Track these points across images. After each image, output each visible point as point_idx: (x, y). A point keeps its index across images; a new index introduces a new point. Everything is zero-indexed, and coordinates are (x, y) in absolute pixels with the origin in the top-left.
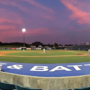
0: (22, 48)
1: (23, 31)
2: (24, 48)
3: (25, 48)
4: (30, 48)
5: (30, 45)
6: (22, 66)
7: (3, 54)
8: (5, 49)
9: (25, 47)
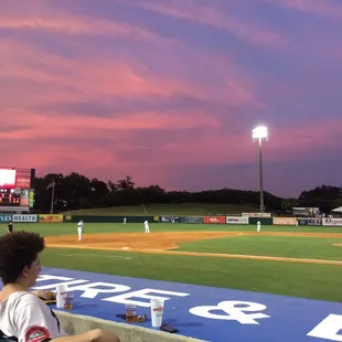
0: (253, 215)
1: (254, 136)
2: (259, 215)
3: (269, 215)
4: (290, 215)
5: (293, 202)
6: (263, 307)
7: (166, 243)
8: (179, 221)
9: (266, 211)
